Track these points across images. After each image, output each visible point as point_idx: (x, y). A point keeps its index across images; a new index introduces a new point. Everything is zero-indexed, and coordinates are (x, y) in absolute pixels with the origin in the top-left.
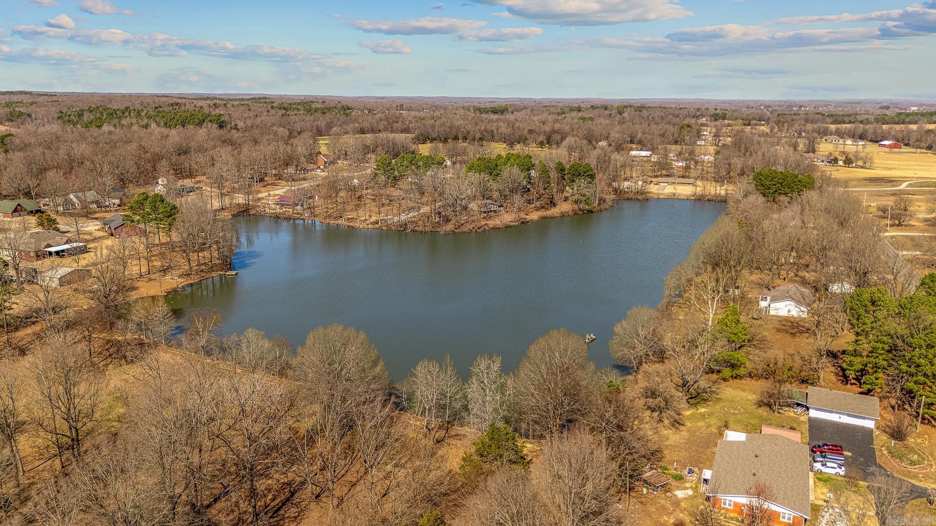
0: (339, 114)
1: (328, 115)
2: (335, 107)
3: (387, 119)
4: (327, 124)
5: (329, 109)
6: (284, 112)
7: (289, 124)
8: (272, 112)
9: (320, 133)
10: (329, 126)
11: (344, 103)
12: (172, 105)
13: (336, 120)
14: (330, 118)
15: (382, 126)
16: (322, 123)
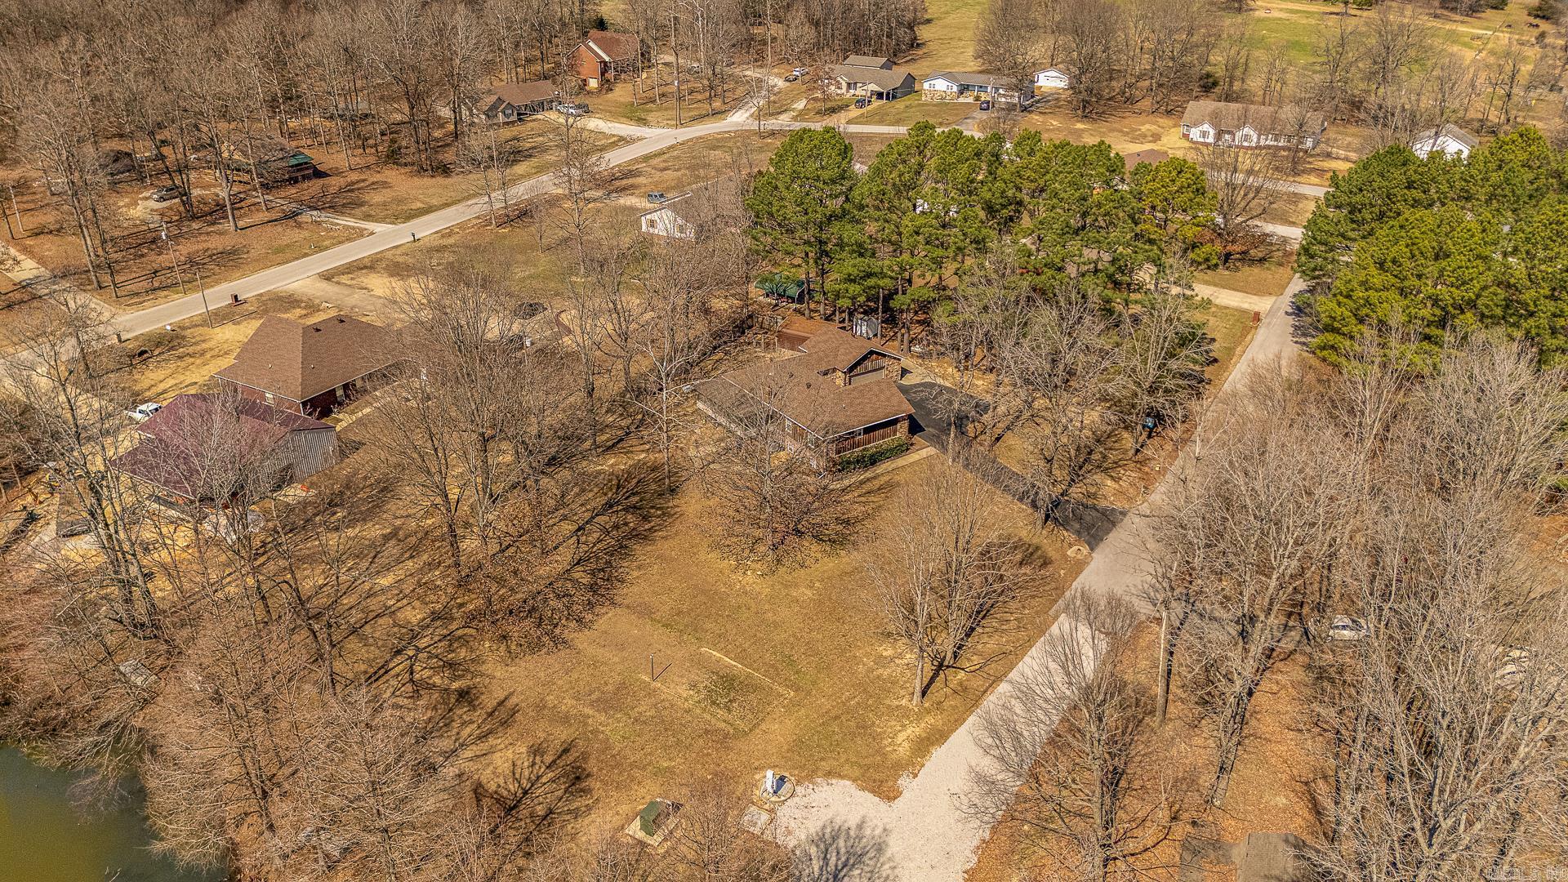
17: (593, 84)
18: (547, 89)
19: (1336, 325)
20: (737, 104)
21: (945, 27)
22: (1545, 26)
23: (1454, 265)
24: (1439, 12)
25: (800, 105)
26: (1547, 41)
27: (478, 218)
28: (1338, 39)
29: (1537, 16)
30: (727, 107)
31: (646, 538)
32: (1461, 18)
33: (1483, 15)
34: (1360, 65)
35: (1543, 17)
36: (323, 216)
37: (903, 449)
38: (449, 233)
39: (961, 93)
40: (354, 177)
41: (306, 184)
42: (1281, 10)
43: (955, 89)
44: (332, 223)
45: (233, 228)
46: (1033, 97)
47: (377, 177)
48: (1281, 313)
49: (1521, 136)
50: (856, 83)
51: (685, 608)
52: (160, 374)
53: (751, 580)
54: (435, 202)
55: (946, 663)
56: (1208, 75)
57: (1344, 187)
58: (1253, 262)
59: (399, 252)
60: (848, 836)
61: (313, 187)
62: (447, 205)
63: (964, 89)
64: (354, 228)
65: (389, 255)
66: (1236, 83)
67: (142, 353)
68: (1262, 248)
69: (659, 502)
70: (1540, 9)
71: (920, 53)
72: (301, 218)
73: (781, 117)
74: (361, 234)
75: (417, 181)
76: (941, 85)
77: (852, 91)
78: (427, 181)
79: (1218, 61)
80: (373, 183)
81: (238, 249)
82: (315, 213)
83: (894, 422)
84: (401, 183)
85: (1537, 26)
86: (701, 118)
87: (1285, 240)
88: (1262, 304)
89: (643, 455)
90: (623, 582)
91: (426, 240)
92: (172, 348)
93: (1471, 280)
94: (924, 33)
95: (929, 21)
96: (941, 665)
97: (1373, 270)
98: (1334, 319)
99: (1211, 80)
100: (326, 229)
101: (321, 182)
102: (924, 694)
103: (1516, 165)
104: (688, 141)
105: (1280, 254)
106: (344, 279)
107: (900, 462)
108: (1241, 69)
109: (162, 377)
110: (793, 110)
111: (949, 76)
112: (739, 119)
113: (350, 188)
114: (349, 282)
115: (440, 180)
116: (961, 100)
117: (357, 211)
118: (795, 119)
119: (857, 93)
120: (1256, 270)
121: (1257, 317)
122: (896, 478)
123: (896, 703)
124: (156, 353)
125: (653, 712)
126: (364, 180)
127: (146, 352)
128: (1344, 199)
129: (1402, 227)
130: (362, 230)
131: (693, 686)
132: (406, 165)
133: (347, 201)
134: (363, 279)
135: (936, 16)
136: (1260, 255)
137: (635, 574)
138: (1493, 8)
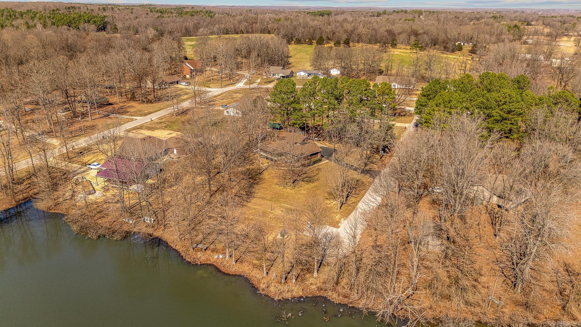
0: (205, 16)
1: (195, 17)
2: (201, 11)
3: (246, 21)
4: (195, 24)
5: (197, 12)
6: (160, 14)
7: (161, 24)
8: (150, 14)
9: (188, 33)
10: (197, 27)
11: (207, 9)
12: (69, 8)
13: (202, 21)
14: (197, 20)
15: (243, 26)
16: (190, 24)
17: (188, 76)
18: (176, 78)
19: (427, 121)
20: (238, 81)
21: (296, 58)
22: (473, 55)
23: (453, 103)
24: (443, 52)
25: (259, 81)
26: (475, 59)
27: (168, 114)
28: (416, 59)
29: (471, 53)
30: (235, 82)
31: (257, 184)
32: (450, 53)
33: (456, 53)
34: (423, 66)
35: (473, 53)
36: (118, 116)
37: (320, 160)
38: (161, 118)
39: (308, 76)
40: (122, 104)
41: (107, 107)
42: (398, 52)
43: (307, 75)
44: (121, 117)
45: (90, 119)
46: (330, 77)
47: (129, 105)
48: (412, 127)
49: (467, 76)
50: (275, 74)
51: (274, 197)
52: (89, 158)
53: (289, 190)
54: (151, 110)
55: (344, 203)
56: (380, 70)
57: (425, 90)
58: (402, 116)
59: (148, 124)
60: (330, 235)
61: (110, 108)
62: (155, 111)
63: (309, 75)
64: (129, 118)
65: (145, 125)
66: (389, 72)
67: (81, 153)
68: (404, 112)
69: (258, 176)
70: (472, 50)
71: (291, 66)
72: (110, 116)
73: (254, 84)
74: (132, 120)
75: (142, 105)
76: (302, 74)
77: (274, 76)
78: (146, 105)
79: (383, 66)
80: (128, 106)
81: (94, 125)
82: (114, 115)
83: (317, 153)
84: (136, 106)
85: (471, 55)
86: (228, 85)
87: (410, 111)
88: (407, 125)
89: (248, 167)
90: (255, 193)
91: (155, 120)
92: (89, 151)
93: (458, 107)
94: (291, 60)
95: (291, 57)
96: (342, 204)
97: (435, 106)
98: (426, 119)
99: (381, 71)
100: (120, 119)
101: (112, 106)
102: (340, 208)
103: (466, 83)
104: (227, 91)
105: (409, 114)
106: (134, 131)
107: (320, 164)
108: (390, 67)
109: (91, 158)
110: (257, 82)
111: (305, 71)
112: (241, 85)
113: (122, 108)
114: (136, 132)
115: (150, 105)
116: (309, 78)
117: (127, 114)
118: (258, 84)
119: (276, 77)
120: (403, 118)
121: (405, 128)
122: (320, 167)
123: (334, 211)
124: (85, 152)
125: (274, 217)
126: (125, 105)
127: (82, 152)
128: (425, 94)
129: (440, 96)
130: (132, 119)
131: (282, 211)
132: (137, 101)
133: (122, 111)
134: (140, 131)
135: (292, 55)
136: (404, 114)
137: (257, 191)
138: (458, 50)
